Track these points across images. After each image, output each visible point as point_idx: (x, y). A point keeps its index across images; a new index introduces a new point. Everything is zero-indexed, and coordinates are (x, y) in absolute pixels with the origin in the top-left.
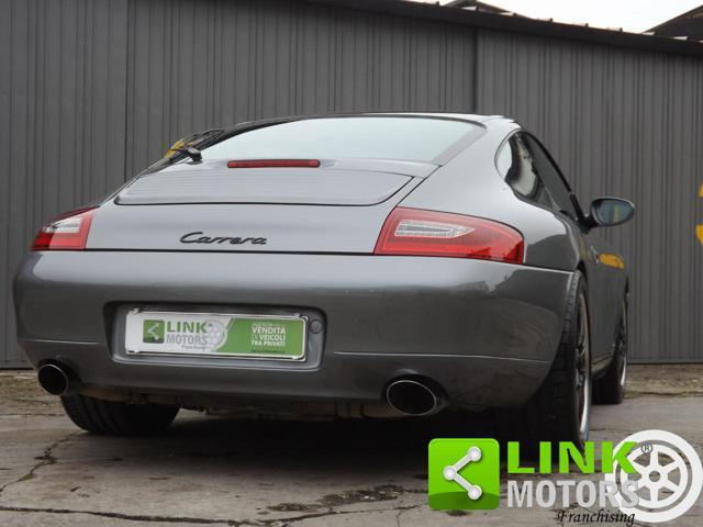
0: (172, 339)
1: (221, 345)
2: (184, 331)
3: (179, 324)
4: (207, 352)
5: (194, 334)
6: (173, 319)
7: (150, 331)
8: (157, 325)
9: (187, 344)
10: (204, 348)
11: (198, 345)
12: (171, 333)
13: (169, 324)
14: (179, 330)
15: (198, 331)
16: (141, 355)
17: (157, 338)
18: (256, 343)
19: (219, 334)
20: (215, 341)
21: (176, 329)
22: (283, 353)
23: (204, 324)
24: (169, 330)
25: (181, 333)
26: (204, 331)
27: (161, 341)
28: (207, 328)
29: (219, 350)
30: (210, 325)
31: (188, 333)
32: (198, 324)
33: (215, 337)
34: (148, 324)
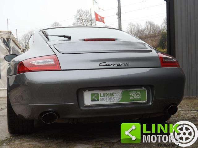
0: (102, 100)
1: (120, 100)
2: (106, 96)
3: (104, 94)
4: (115, 102)
5: (110, 97)
6: (102, 93)
7: (93, 97)
8: (96, 95)
9: (108, 101)
10: (114, 102)
11: (111, 101)
12: (101, 98)
13: (100, 94)
14: (104, 96)
15: (111, 96)
16: (91, 106)
17: (96, 100)
18: (131, 98)
19: (118, 96)
20: (117, 98)
21: (103, 96)
22: (140, 100)
23: (113, 93)
24: (100, 96)
25: (105, 97)
26: (113, 96)
27: (98, 100)
28: (115, 95)
29: (119, 102)
30: (115, 93)
31: (107, 97)
32: (111, 93)
33: (117, 97)
34: (92, 95)
